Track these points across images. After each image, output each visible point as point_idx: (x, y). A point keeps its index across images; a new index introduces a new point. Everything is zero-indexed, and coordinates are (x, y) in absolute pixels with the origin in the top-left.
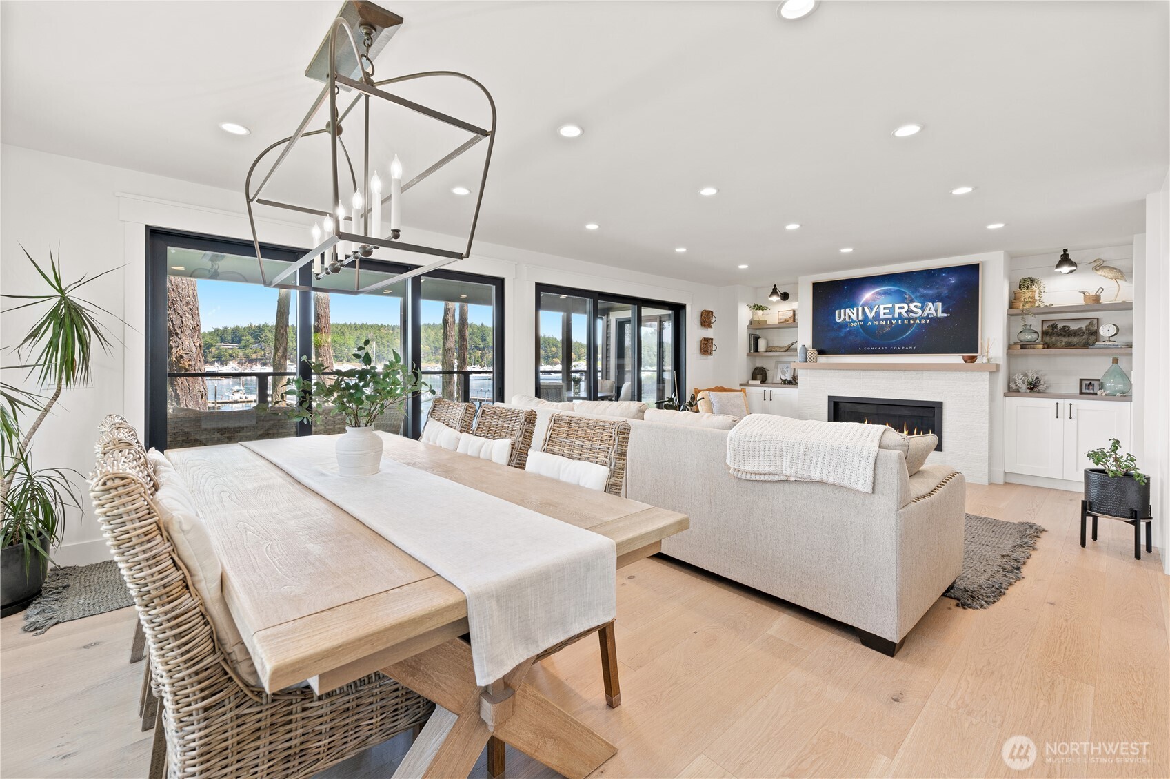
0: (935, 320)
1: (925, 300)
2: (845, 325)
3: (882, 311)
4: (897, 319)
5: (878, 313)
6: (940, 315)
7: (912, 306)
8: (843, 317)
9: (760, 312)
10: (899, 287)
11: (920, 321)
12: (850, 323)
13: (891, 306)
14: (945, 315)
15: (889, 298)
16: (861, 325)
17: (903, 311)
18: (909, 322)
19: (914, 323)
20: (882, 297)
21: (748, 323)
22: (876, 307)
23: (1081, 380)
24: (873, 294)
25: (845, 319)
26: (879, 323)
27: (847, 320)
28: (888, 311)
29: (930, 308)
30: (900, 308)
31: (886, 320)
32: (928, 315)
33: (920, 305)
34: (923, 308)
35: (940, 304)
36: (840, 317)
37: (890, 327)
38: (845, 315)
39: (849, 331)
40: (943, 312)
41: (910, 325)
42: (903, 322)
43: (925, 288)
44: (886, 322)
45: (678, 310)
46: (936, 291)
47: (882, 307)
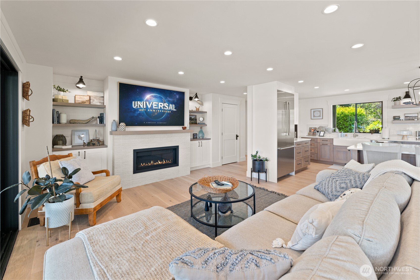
0: (172, 111)
1: (170, 102)
2: (136, 110)
3: (154, 105)
4: (160, 110)
5: (152, 106)
7: (165, 104)
8: (136, 105)
10: (160, 95)
11: (168, 112)
12: (140, 109)
13: (157, 103)
14: (175, 110)
15: (156, 99)
16: (145, 111)
17: (162, 106)
18: (164, 111)
19: (166, 112)
20: (154, 99)
22: (152, 103)
23: (193, 134)
24: (150, 96)
25: (137, 107)
26: (153, 110)
27: (138, 107)
28: (156, 105)
29: (171, 107)
30: (161, 105)
31: (156, 109)
32: (170, 109)
33: (167, 104)
34: (168, 106)
35: (174, 105)
36: (135, 105)
37: (157, 113)
38: (137, 105)
39: (139, 113)
40: (175, 109)
41: (164, 113)
42: (162, 111)
43: (169, 98)
44: (156, 111)
46: (173, 100)
47: (154, 103)
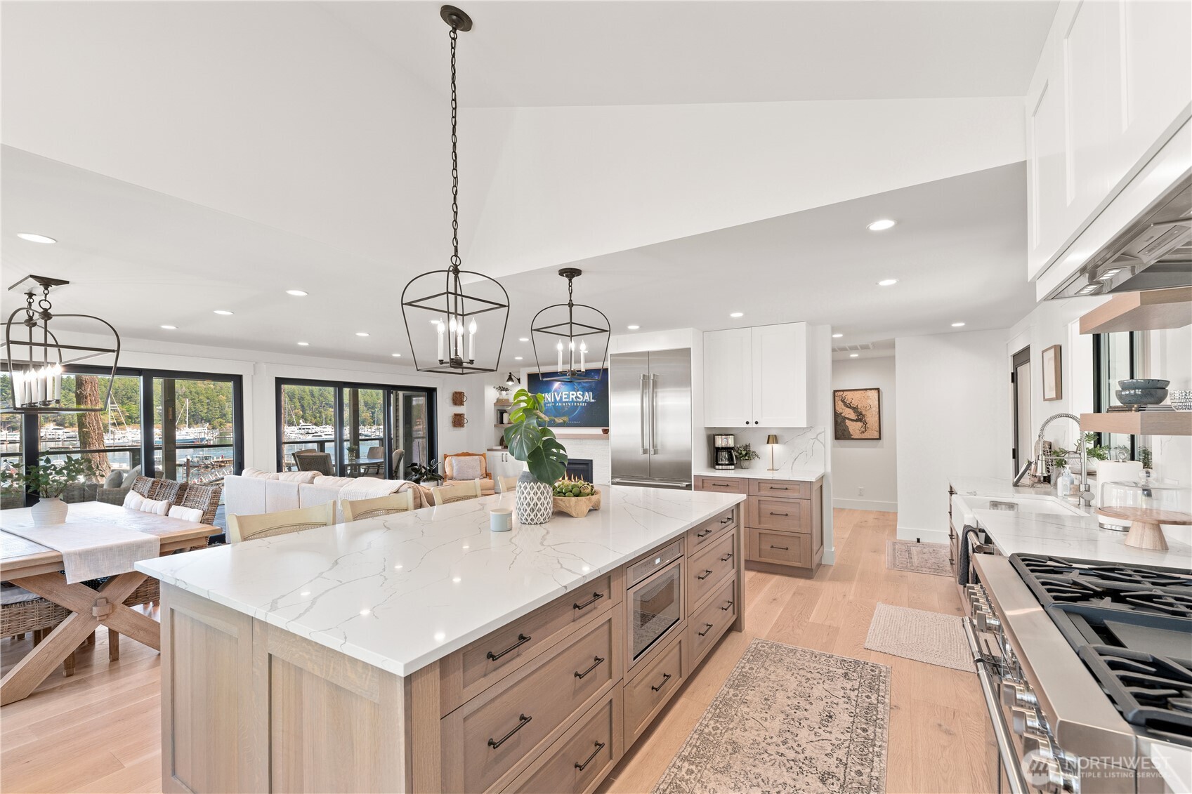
0: (589, 403)
1: (585, 389)
3: (564, 396)
4: (571, 402)
5: (561, 397)
6: (592, 401)
7: (578, 393)
9: (504, 393)
10: (571, 380)
11: (582, 404)
12: (547, 403)
13: (567, 393)
14: (593, 401)
15: (566, 388)
16: (553, 405)
17: (574, 397)
18: (577, 404)
19: (579, 405)
20: (563, 386)
21: (495, 401)
22: (561, 393)
24: (559, 383)
26: (562, 404)
27: (546, 401)
28: (566, 396)
29: (587, 396)
30: (573, 395)
31: (565, 402)
32: (586, 400)
33: (582, 393)
34: (583, 395)
35: (591, 393)
37: (568, 406)
40: (593, 399)
41: (577, 406)
42: (574, 404)
43: (584, 382)
44: (566, 404)
46: (589, 384)
47: (564, 393)
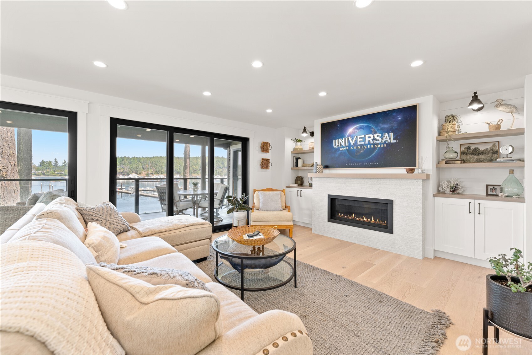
0: (389, 145)
1: (383, 131)
2: (337, 149)
3: (359, 140)
4: (367, 145)
5: (356, 141)
6: (393, 141)
7: (376, 135)
8: (337, 144)
10: (368, 124)
11: (381, 146)
12: (341, 148)
13: (363, 136)
14: (395, 141)
15: (362, 131)
16: (347, 149)
17: (370, 139)
18: (374, 146)
19: (377, 147)
20: (358, 131)
21: (292, 150)
22: (355, 137)
23: (487, 186)
24: (354, 129)
25: (338, 145)
26: (357, 147)
27: (339, 146)
28: (362, 140)
29: (386, 137)
30: (369, 137)
31: (361, 145)
32: (385, 141)
33: (380, 135)
34: (382, 137)
35: (392, 134)
36: (336, 145)
37: (363, 150)
38: (338, 143)
39: (340, 153)
40: (394, 139)
41: (374, 148)
42: (370, 146)
43: (383, 124)
44: (361, 147)
45: (245, 141)
46: (390, 125)
47: (359, 137)
